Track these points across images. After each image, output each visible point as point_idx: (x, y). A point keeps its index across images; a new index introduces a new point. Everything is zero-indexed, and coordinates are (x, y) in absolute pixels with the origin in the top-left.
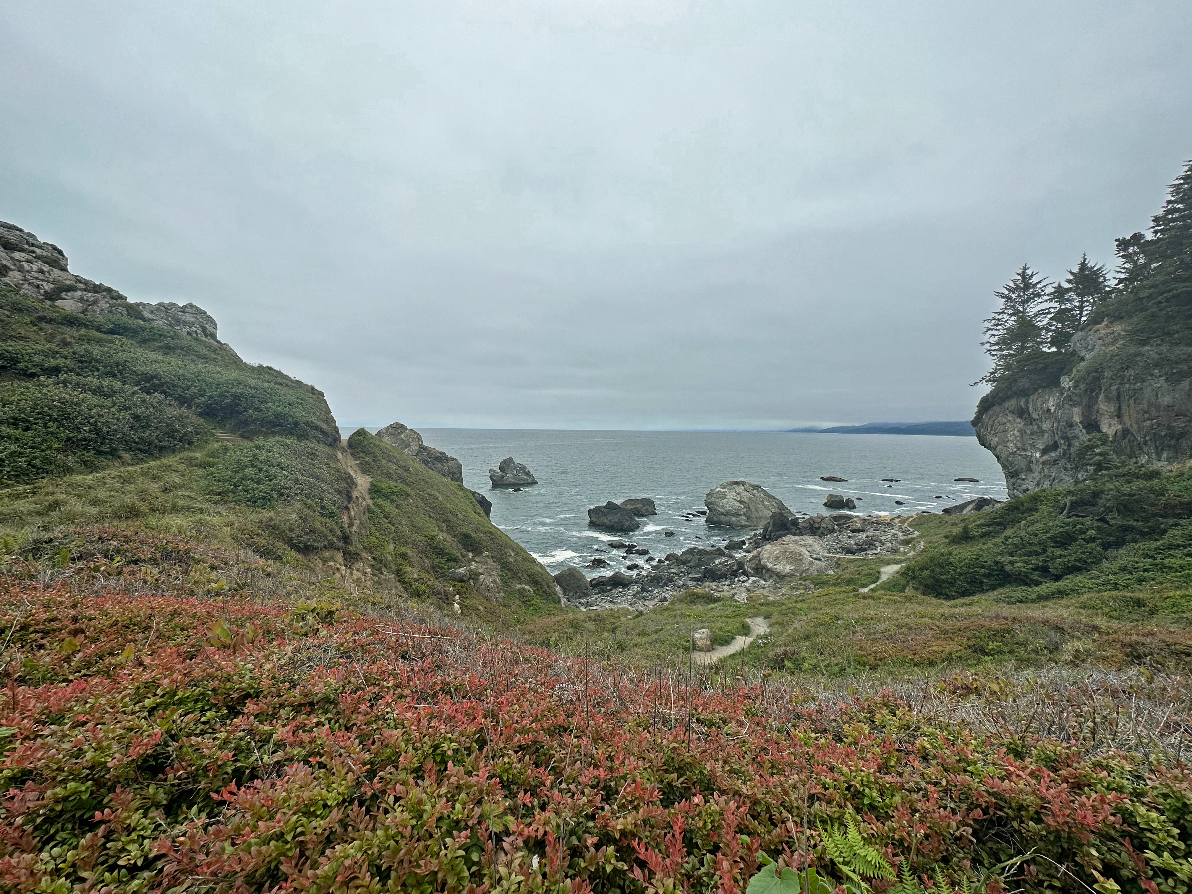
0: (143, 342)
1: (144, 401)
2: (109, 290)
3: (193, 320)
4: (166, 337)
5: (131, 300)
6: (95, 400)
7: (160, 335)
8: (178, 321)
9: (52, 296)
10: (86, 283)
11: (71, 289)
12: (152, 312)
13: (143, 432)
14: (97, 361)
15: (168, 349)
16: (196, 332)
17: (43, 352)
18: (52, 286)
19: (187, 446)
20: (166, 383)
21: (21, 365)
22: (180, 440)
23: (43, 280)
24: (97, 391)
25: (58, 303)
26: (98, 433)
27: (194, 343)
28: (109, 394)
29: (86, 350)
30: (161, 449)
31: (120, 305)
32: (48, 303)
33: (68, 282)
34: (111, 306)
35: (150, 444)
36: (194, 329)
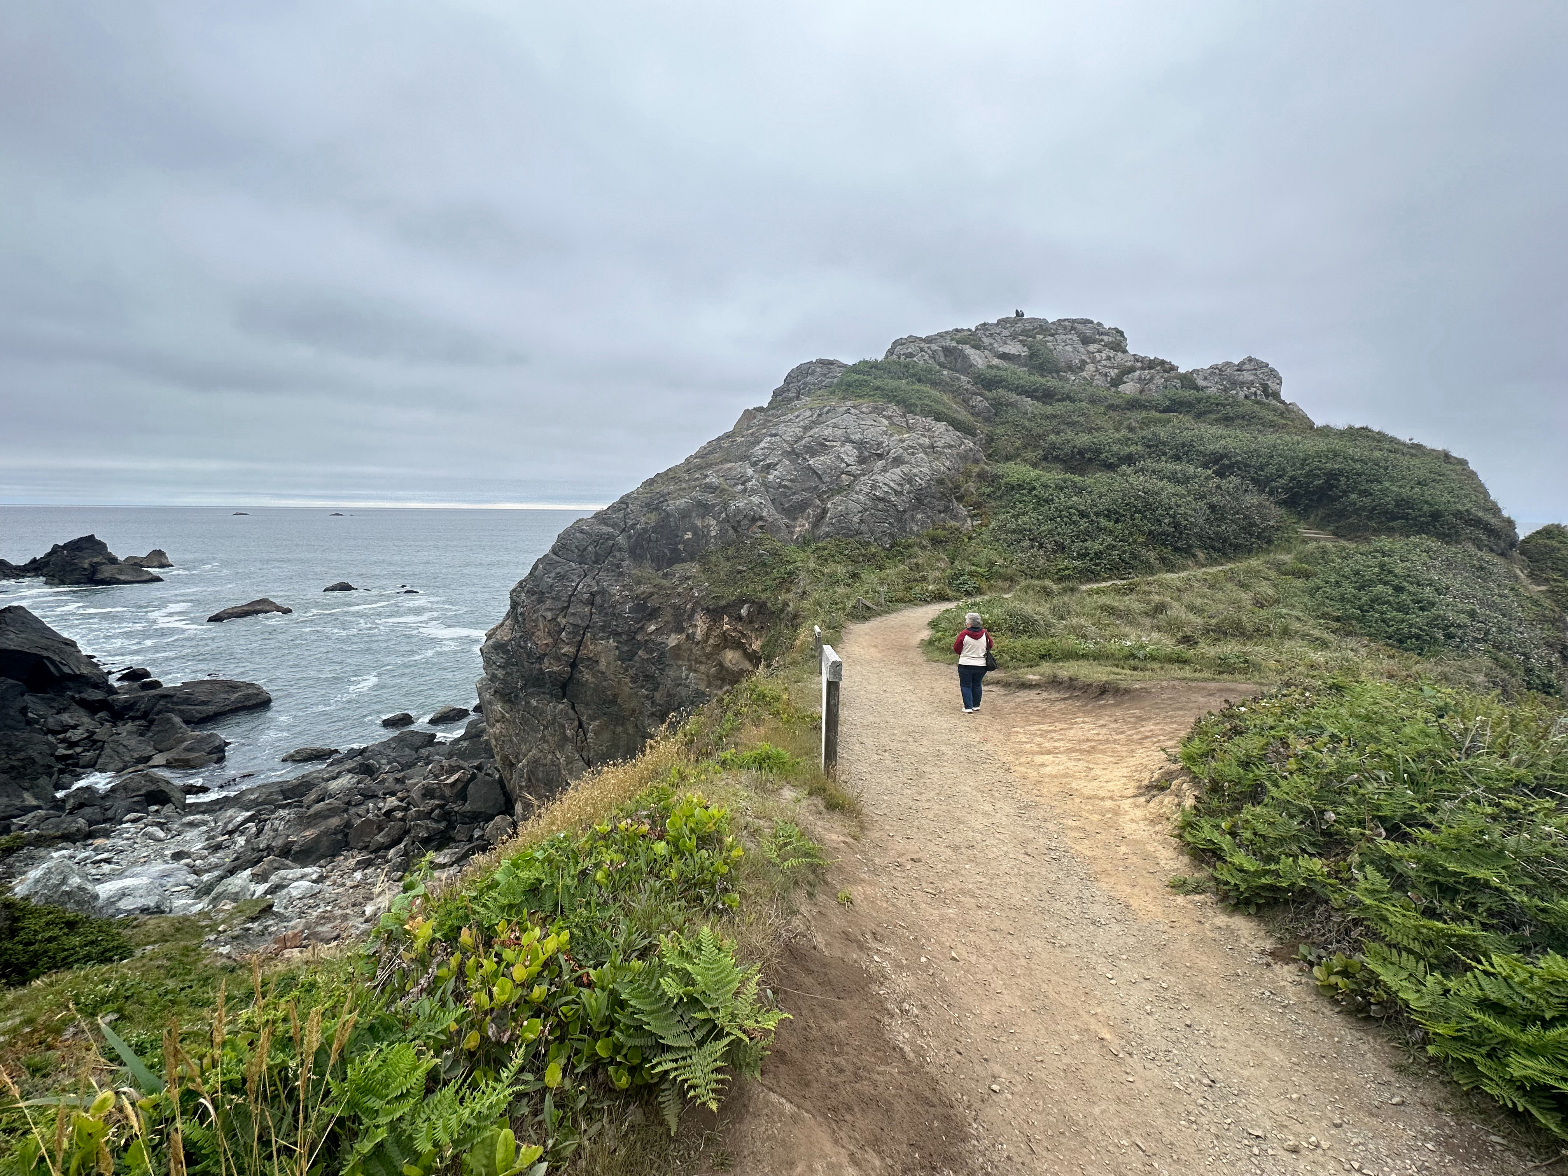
0: (1199, 416)
1: (1218, 487)
2: (1163, 362)
3: (1252, 378)
4: (1224, 406)
5: (1182, 370)
6: (1170, 488)
7: (1217, 405)
8: (1234, 384)
9: (1116, 382)
10: (1143, 360)
11: (1132, 370)
12: (1205, 379)
13: (1218, 526)
14: (1164, 444)
15: (1227, 420)
16: (1255, 394)
17: (1119, 440)
18: (1116, 371)
19: (1265, 546)
20: (1237, 462)
21: (1103, 456)
22: (1258, 538)
23: (1109, 367)
24: (1173, 478)
25: (1121, 388)
26: (1177, 525)
27: (1256, 408)
28: (1185, 480)
29: (1154, 434)
30: (1237, 547)
31: (1175, 378)
32: (1113, 389)
33: (1129, 364)
34: (1166, 381)
35: (1225, 541)
36: (1253, 390)
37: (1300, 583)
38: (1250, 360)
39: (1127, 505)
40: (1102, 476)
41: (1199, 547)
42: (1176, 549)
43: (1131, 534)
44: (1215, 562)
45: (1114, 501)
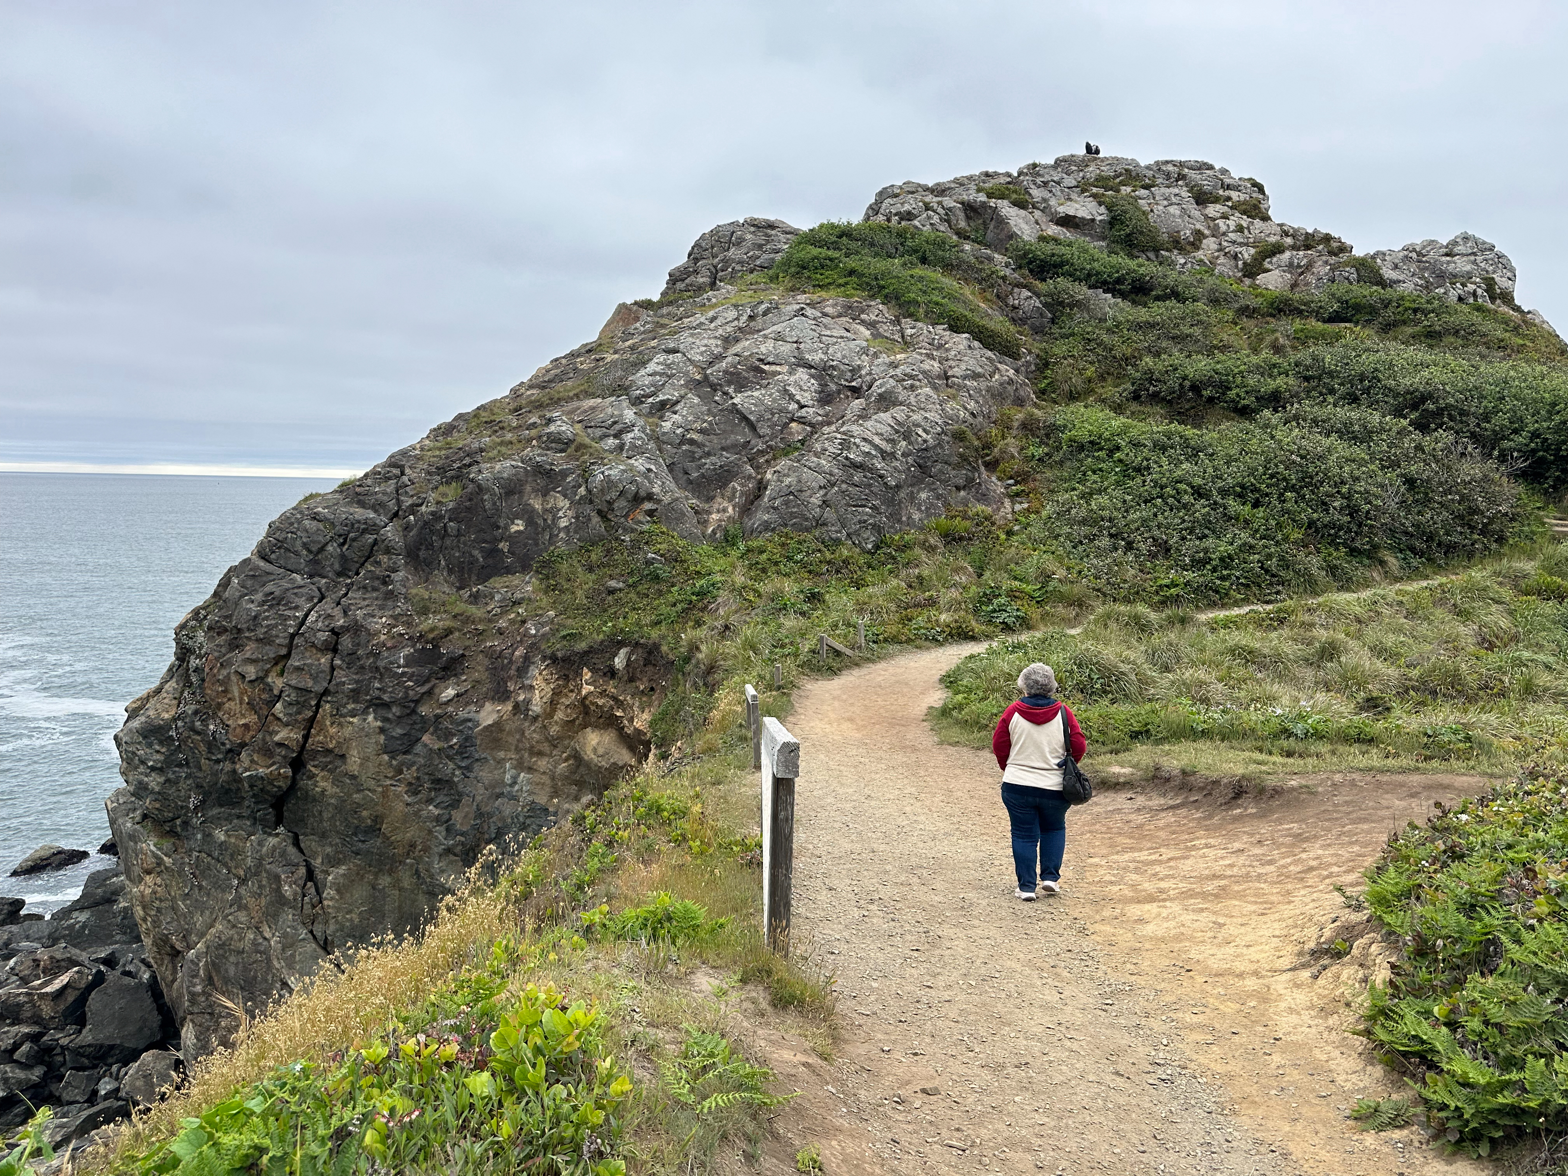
0: (1387, 328)
1: (1419, 448)
2: (1327, 238)
3: (1468, 268)
4: (1426, 313)
5: (1359, 252)
6: (1342, 448)
7: (1415, 311)
8: (1442, 276)
9: (1252, 270)
10: (1294, 234)
11: (1278, 249)
12: (1396, 267)
13: (1419, 513)
14: (1331, 374)
15: (1432, 337)
16: (1474, 294)
17: (1258, 367)
18: (1252, 251)
19: (1494, 546)
20: (1448, 407)
21: (1232, 394)
22: (1483, 533)
23: (1241, 244)
24: (1346, 433)
25: (1261, 279)
26: (1353, 511)
27: (1476, 318)
28: (1364, 436)
29: (1315, 358)
30: (1450, 549)
31: (1346, 264)
32: (1247, 281)
33: (1273, 239)
34: (1332, 270)
35: (1431, 538)
36: (1471, 287)
37: (1549, 608)
38: (1466, 238)
39: (1272, 476)
40: (1231, 428)
41: (1391, 548)
42: (1353, 552)
43: (1279, 526)
44: (1415, 573)
45: (1252, 471)
